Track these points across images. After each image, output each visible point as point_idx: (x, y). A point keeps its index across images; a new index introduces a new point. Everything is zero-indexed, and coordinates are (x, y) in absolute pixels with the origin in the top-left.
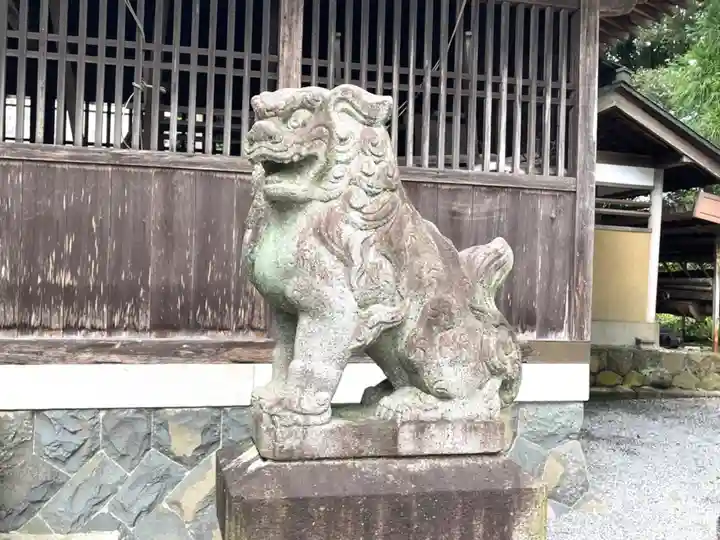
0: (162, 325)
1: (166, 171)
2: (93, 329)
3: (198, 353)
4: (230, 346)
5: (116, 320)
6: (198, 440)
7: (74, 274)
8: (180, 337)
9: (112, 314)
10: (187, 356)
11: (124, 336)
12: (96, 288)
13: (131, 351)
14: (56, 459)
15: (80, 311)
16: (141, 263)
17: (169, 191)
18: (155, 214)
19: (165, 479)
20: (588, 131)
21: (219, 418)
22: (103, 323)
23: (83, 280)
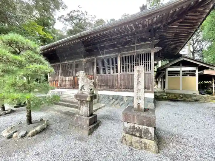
0: (109, 88)
1: (110, 75)
3: (112, 90)
6: (112, 98)
8: (111, 89)
9: (106, 87)
11: (107, 89)
12: (105, 85)
13: (107, 90)
14: (102, 98)
15: (104, 87)
16: (108, 83)
17: (110, 77)
18: (109, 79)
19: (110, 101)
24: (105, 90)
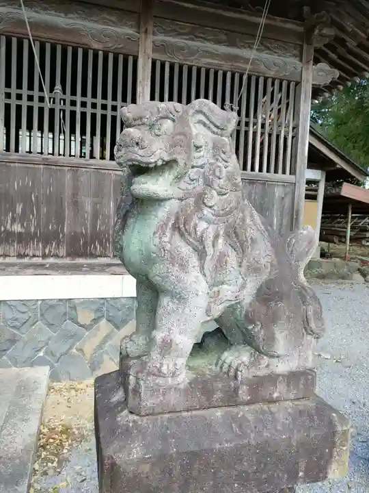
0: (72, 254)
1: (74, 168)
2: (34, 256)
3: (92, 269)
4: (110, 265)
5: (47, 251)
6: (93, 316)
7: (22, 226)
8: (81, 261)
9: (44, 247)
10: (86, 271)
11: (51, 260)
12: (35, 233)
13: (55, 268)
14: (14, 327)
15: (26, 246)
16: (60, 220)
17: (75, 179)
18: (68, 193)
19: (74, 337)
20: (303, 150)
21: (104, 304)
22: (39, 253)
23: (27, 229)
24: (42, 266)
